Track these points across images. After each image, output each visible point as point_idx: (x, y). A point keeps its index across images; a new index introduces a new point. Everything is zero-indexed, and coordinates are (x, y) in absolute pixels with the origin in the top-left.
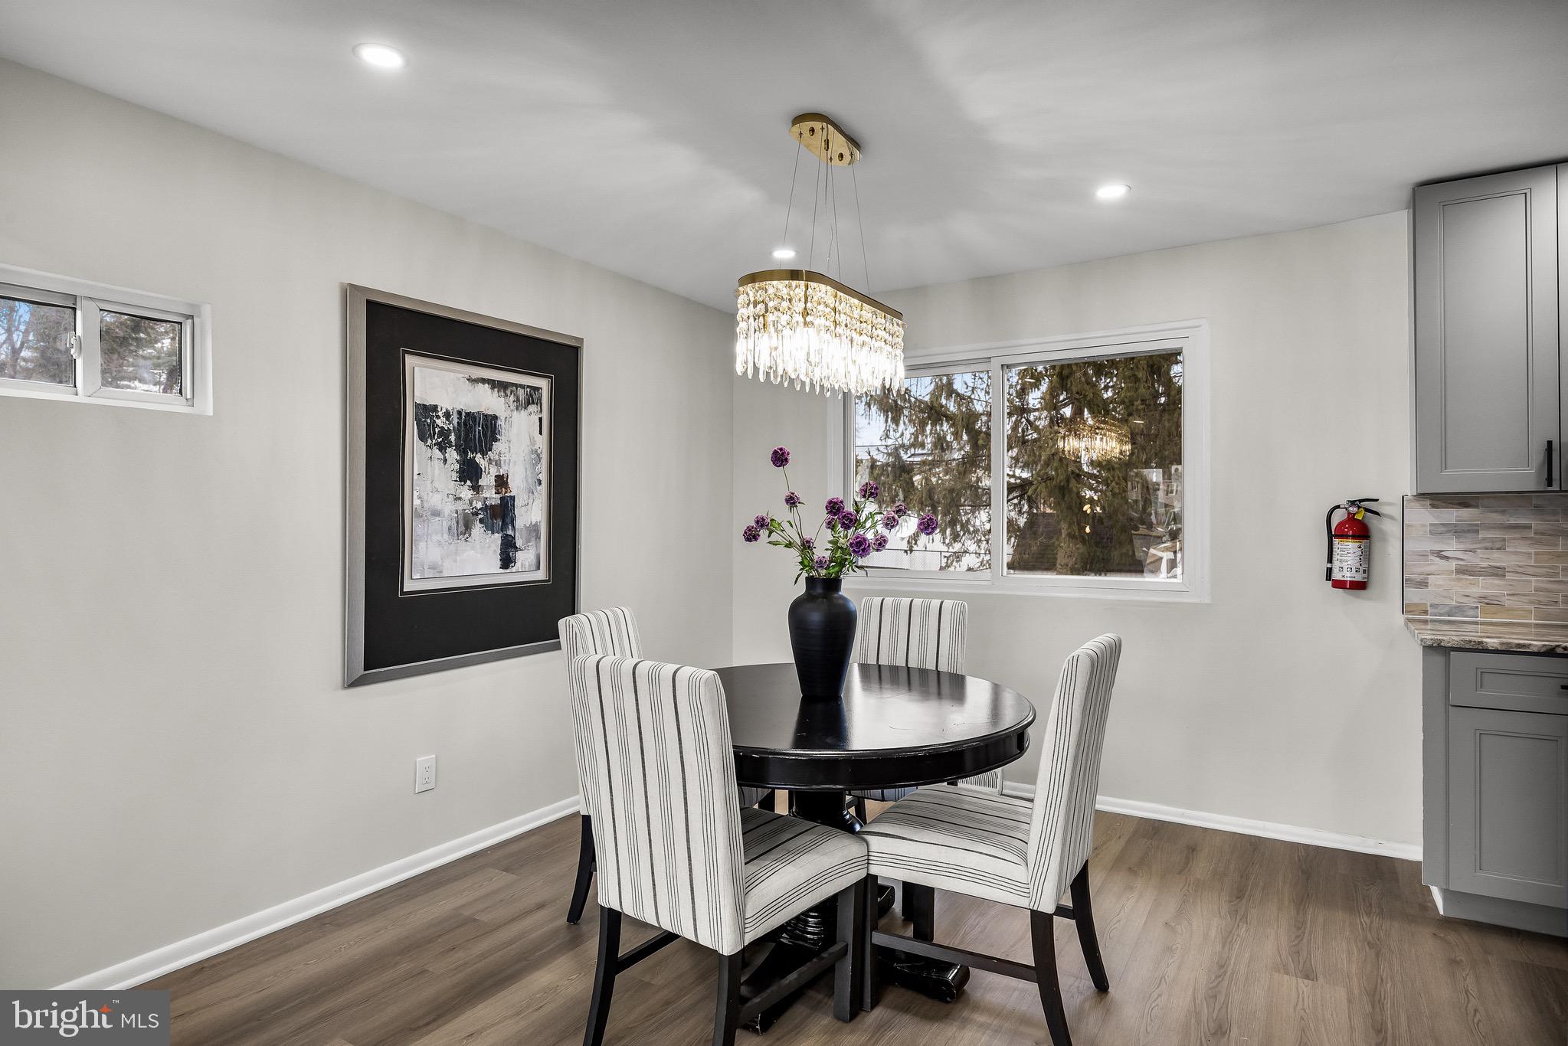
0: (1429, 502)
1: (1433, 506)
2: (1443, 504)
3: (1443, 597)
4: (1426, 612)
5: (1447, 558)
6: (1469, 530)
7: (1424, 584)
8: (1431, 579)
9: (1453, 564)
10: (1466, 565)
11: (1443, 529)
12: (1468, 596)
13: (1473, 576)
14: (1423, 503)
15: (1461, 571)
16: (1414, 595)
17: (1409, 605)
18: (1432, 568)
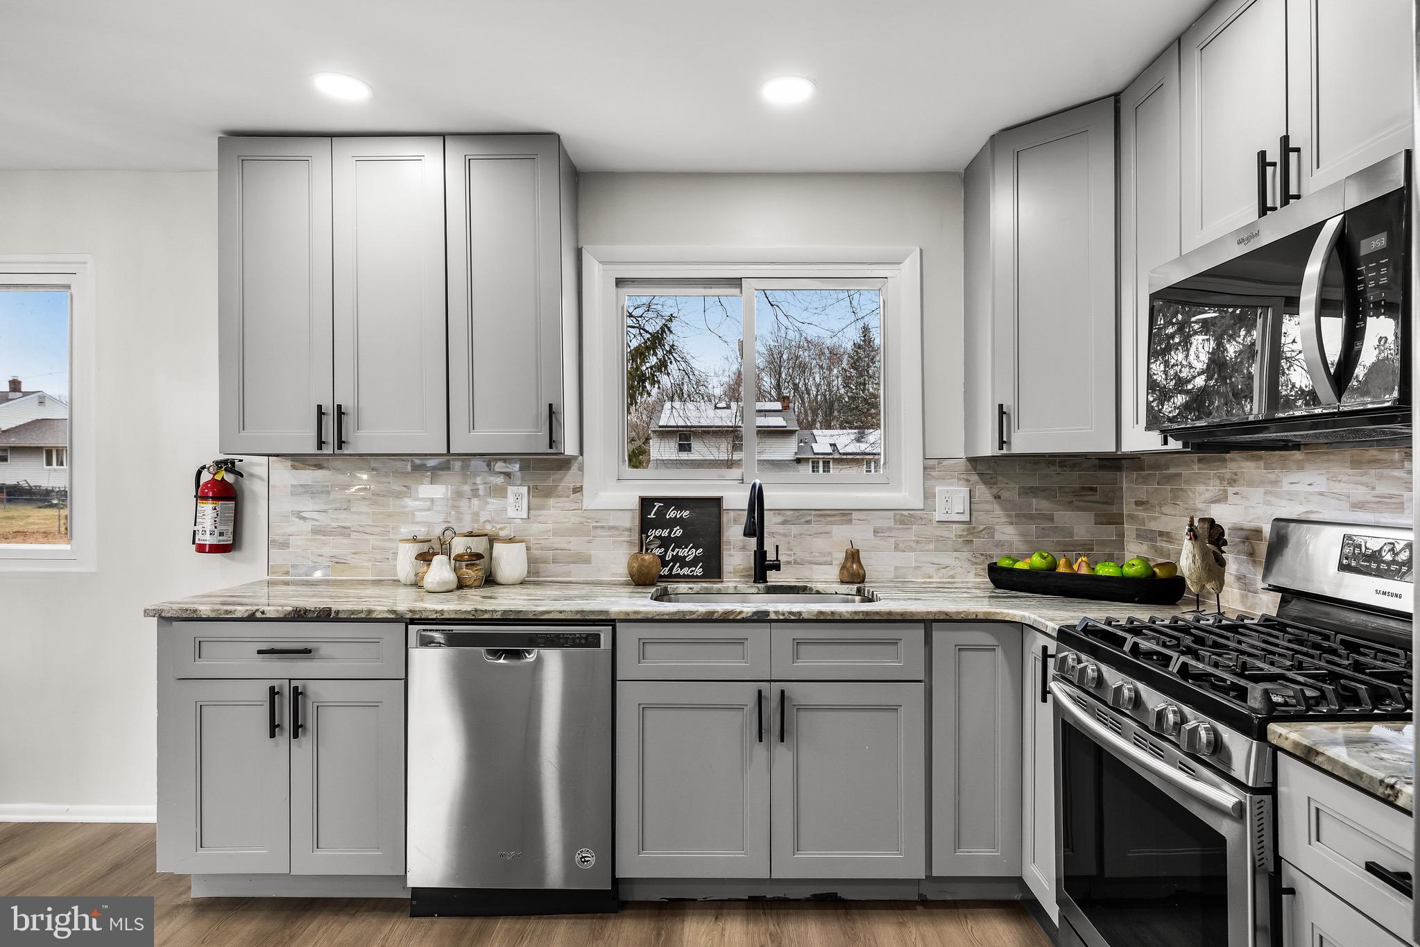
0: (289, 463)
1: (294, 467)
2: (302, 466)
3: (303, 557)
4: (287, 573)
5: (304, 519)
6: (322, 492)
7: (285, 545)
8: (292, 540)
9: (308, 526)
10: (319, 526)
11: (301, 490)
12: (321, 556)
13: (325, 536)
14: (285, 464)
15: (315, 531)
16: (278, 556)
17: (273, 567)
18: (292, 529)
